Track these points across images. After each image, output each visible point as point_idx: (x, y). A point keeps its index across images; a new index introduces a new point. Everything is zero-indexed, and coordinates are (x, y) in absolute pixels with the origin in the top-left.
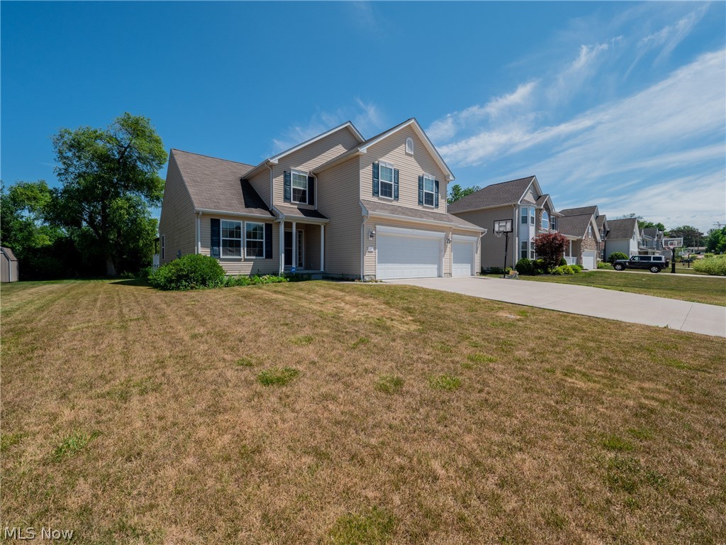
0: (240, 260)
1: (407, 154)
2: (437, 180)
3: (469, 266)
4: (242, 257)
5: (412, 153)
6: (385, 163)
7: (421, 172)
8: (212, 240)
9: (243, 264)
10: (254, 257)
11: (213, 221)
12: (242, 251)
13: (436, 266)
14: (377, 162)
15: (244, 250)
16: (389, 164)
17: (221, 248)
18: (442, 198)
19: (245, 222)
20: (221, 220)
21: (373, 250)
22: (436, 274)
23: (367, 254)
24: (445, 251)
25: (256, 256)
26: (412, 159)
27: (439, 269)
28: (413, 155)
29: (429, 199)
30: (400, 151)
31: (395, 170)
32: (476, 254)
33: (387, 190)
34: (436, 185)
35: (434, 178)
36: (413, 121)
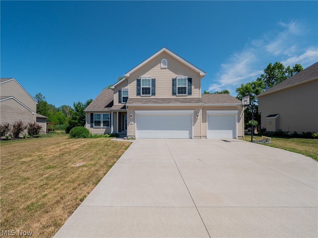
0: (100, 128)
1: (162, 68)
2: (190, 77)
3: (231, 132)
4: (101, 127)
5: (167, 67)
6: (145, 77)
7: (174, 76)
8: (91, 121)
9: (101, 129)
10: (106, 127)
11: (91, 114)
12: (101, 125)
13: (188, 132)
14: (139, 78)
15: (102, 125)
16: (147, 77)
17: (94, 124)
18: (195, 88)
19: (102, 113)
20: (94, 114)
21: (133, 123)
22: (188, 136)
23: (130, 125)
24: (195, 122)
25: (107, 126)
26: (167, 70)
27: (191, 133)
28: (167, 68)
29: (182, 91)
30: (157, 68)
31: (152, 80)
32: (237, 123)
33: (146, 91)
34: (188, 81)
35: (186, 77)
36: (164, 49)
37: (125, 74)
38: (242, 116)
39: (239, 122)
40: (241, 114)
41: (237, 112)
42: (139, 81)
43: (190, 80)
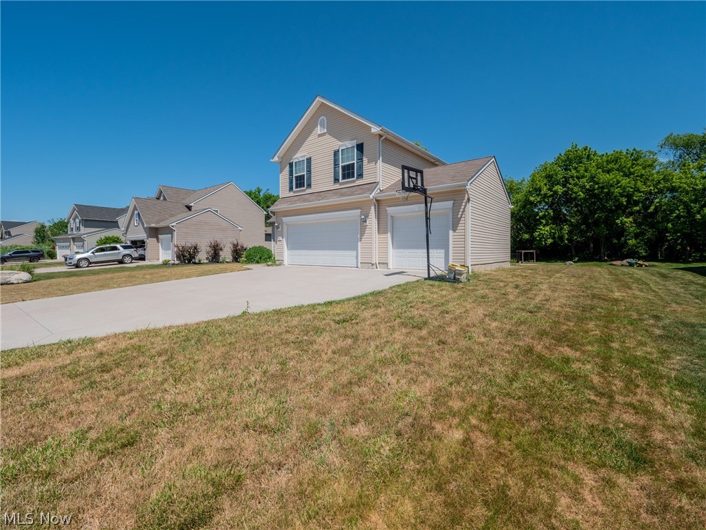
2: (359, 142)
3: (443, 251)
5: (326, 131)
6: (298, 158)
7: (336, 145)
14: (292, 161)
16: (301, 157)
18: (369, 162)
21: (281, 239)
23: (278, 243)
24: (363, 233)
26: (328, 136)
28: (325, 133)
29: (348, 172)
30: (312, 138)
31: (307, 159)
32: (451, 232)
33: (300, 182)
34: (358, 150)
35: (354, 143)
36: (318, 99)
37: (272, 159)
38: (462, 215)
39: (454, 230)
40: (462, 210)
41: (449, 204)
42: (291, 165)
43: (360, 147)
